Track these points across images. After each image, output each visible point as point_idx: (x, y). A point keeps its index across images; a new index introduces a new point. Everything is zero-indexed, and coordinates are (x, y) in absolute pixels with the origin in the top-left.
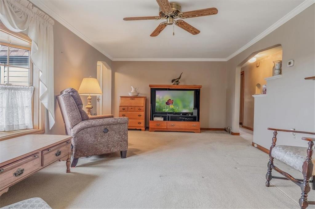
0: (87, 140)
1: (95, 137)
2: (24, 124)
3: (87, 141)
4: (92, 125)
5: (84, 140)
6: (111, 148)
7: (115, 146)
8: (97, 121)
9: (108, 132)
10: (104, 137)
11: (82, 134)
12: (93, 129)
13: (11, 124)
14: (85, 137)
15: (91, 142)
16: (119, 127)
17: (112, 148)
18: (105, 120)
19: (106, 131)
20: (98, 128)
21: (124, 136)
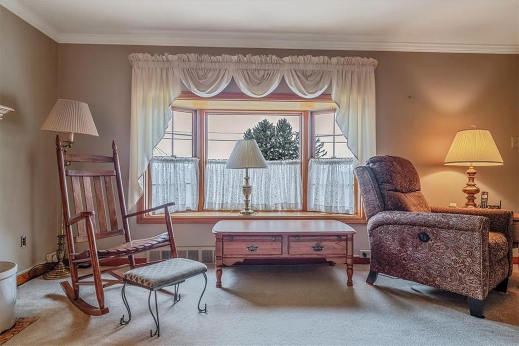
0: (388, 245)
1: (402, 245)
2: (343, 207)
3: (389, 247)
4: (394, 220)
5: (383, 244)
6: (436, 278)
7: (446, 278)
8: (405, 215)
9: (429, 242)
10: (420, 248)
11: (380, 233)
12: (398, 228)
13: (329, 205)
14: (384, 239)
15: (394, 252)
16: (455, 237)
17: (438, 279)
18: (420, 216)
19: (424, 238)
20: (406, 228)
21: (469, 260)
